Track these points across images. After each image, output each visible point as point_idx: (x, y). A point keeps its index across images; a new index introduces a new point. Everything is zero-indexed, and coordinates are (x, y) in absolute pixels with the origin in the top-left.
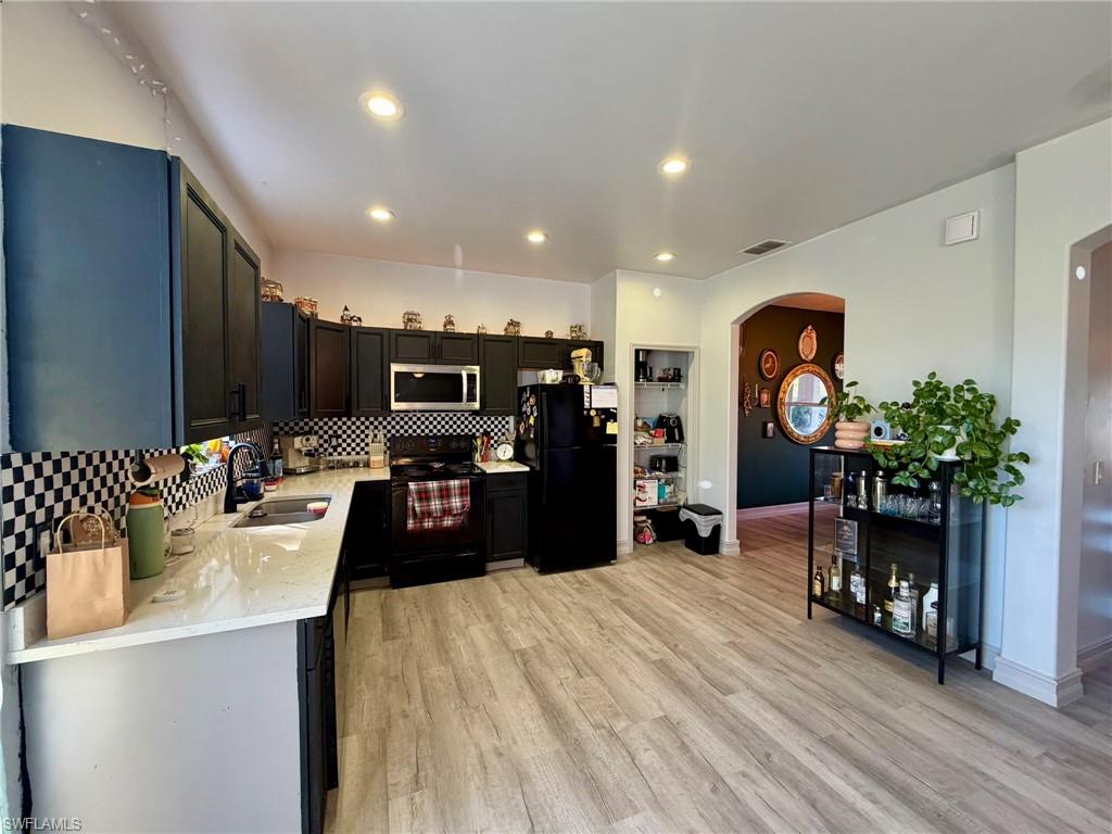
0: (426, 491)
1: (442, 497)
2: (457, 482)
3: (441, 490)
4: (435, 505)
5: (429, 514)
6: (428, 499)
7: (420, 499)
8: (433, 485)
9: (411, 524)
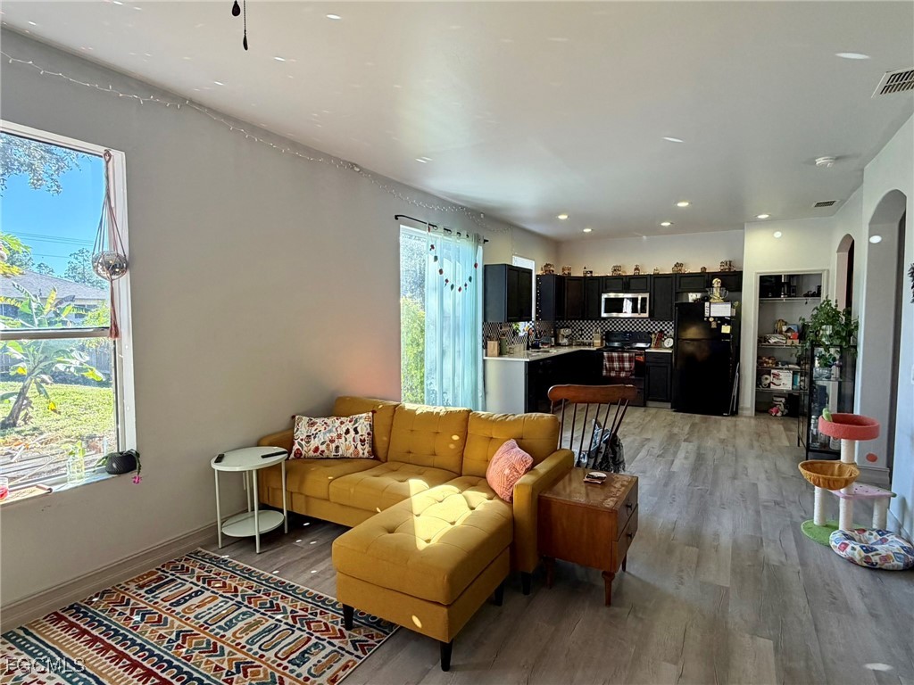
0: (612, 357)
1: (619, 361)
2: (627, 354)
3: (619, 357)
4: (616, 365)
5: (613, 369)
6: (613, 361)
7: (609, 361)
8: (615, 354)
9: (604, 373)
